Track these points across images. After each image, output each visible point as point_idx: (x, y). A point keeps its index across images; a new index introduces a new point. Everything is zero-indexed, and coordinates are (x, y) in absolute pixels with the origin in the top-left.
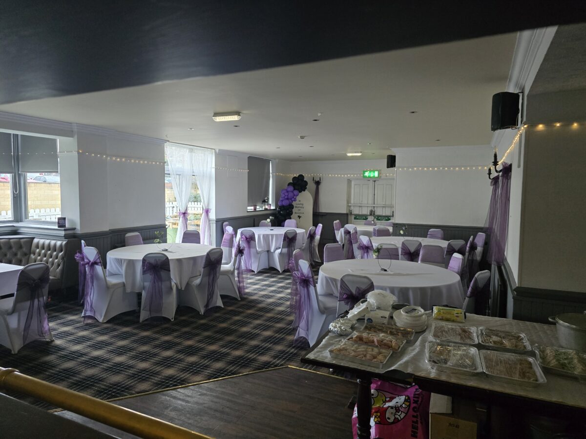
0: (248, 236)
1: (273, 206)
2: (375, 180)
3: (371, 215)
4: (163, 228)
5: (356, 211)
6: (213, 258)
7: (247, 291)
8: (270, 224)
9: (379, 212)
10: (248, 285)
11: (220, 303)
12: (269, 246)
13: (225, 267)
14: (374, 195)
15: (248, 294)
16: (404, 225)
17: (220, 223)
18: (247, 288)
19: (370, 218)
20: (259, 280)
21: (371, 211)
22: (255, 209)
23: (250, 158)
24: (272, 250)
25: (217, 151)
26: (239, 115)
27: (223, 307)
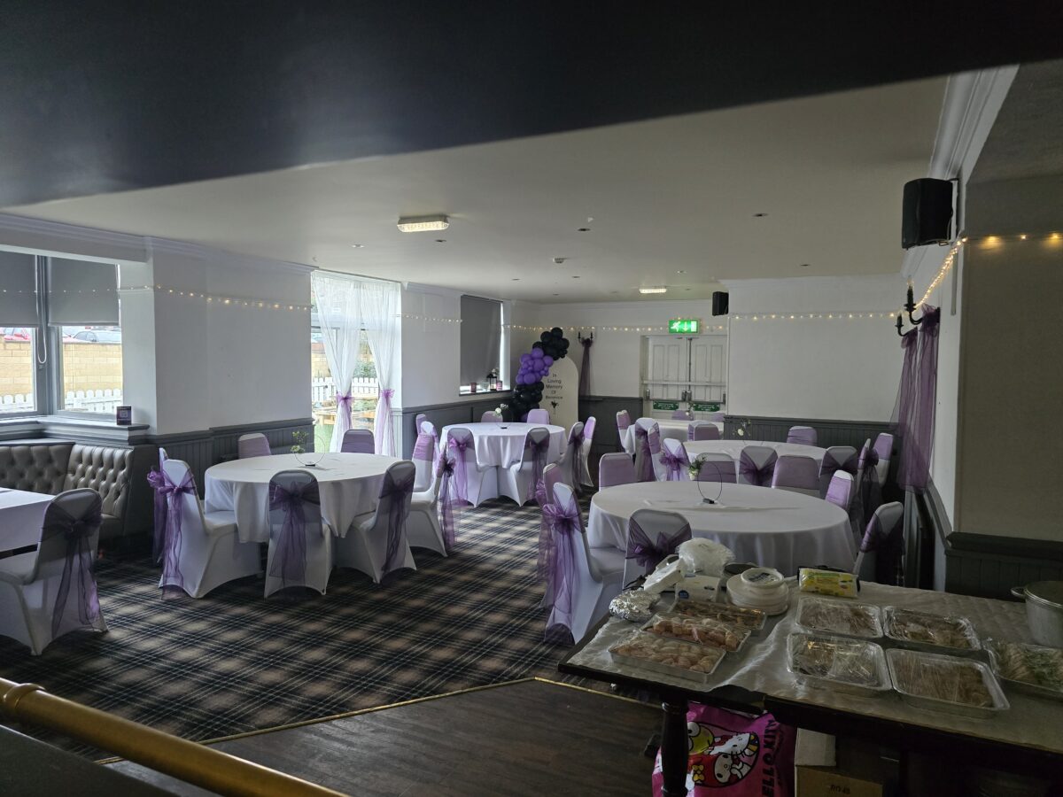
0: (460, 440)
1: (506, 384)
2: (690, 337)
3: (684, 400)
4: (307, 425)
5: (657, 394)
6: (398, 479)
7: (459, 539)
8: (501, 417)
9: (699, 395)
10: (462, 530)
11: (409, 562)
12: (499, 457)
13: (419, 496)
14: (690, 364)
15: (461, 545)
16: (745, 419)
17: (410, 416)
18: (459, 534)
19: (683, 407)
20: (481, 519)
21: (685, 394)
22: (474, 390)
23: (464, 298)
24: (505, 466)
25: (406, 285)
26: (445, 221)
27: (415, 569)
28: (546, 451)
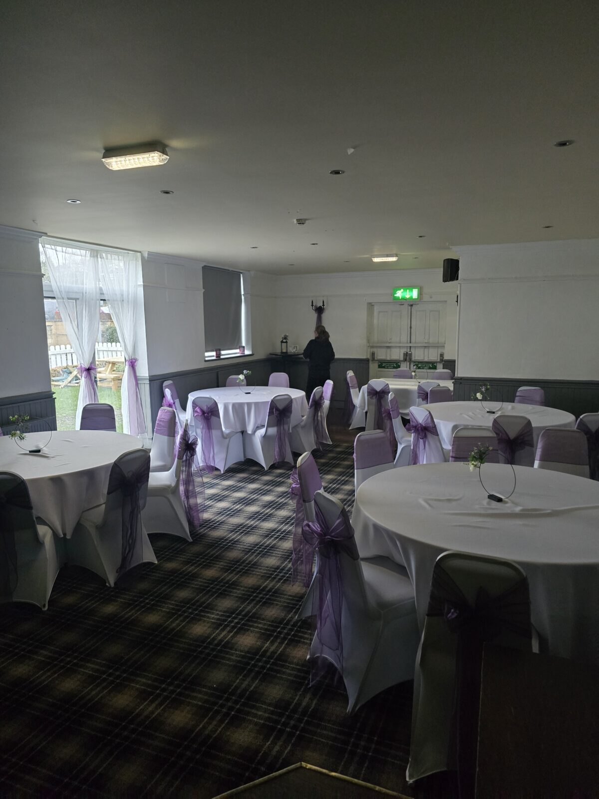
0: (205, 408)
1: (248, 350)
2: (411, 304)
3: (405, 360)
4: (48, 399)
5: (381, 355)
6: (128, 471)
8: (245, 382)
9: (418, 355)
10: (208, 503)
11: (148, 555)
12: (243, 423)
13: (159, 478)
14: (411, 328)
17: (157, 383)
18: (206, 508)
19: (407, 366)
20: (228, 488)
21: (406, 355)
22: (218, 356)
23: (205, 268)
24: (250, 431)
25: (146, 255)
26: (164, 152)
28: (289, 417)
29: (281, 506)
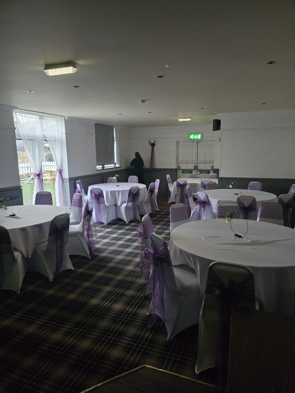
0: (97, 194)
1: (118, 164)
2: (198, 141)
3: (195, 169)
4: (19, 189)
5: (183, 167)
6: (59, 225)
7: (98, 246)
8: (116, 181)
9: (201, 167)
10: (99, 240)
12: (116, 201)
13: (73, 228)
17: (73, 181)
18: (98, 242)
19: (194, 173)
20: (108, 233)
21: (195, 166)
22: (103, 168)
23: (96, 124)
24: (119, 204)
25: (67, 118)
26: (75, 67)
27: (73, 269)
28: (138, 197)
29: (134, 241)
